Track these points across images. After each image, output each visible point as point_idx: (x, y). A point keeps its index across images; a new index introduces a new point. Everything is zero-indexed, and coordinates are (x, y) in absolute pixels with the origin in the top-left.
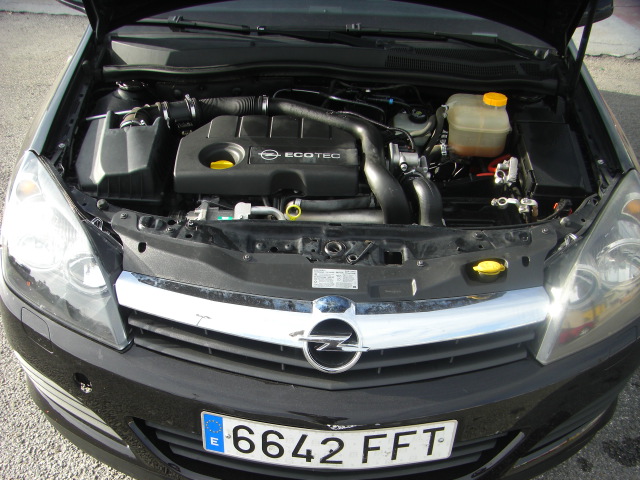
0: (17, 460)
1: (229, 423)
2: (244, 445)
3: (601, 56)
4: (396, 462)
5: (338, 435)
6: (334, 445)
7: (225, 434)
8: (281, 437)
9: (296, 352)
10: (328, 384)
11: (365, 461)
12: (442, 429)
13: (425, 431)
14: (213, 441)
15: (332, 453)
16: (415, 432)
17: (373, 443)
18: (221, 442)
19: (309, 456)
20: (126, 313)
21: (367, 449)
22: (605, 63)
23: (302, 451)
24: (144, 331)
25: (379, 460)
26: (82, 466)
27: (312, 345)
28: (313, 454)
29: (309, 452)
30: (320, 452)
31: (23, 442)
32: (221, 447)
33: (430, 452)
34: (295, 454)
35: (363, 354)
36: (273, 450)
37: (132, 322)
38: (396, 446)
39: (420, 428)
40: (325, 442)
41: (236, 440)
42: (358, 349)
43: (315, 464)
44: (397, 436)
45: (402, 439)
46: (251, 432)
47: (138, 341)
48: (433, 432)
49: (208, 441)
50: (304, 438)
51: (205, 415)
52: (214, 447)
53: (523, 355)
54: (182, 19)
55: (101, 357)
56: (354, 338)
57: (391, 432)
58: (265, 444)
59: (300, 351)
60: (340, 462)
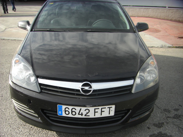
0: (10, 130)
1: (64, 107)
2: (67, 113)
3: (152, 47)
4: (102, 116)
5: (88, 108)
6: (87, 111)
7: (63, 110)
8: (75, 109)
9: (78, 91)
10: (86, 97)
11: (95, 115)
12: (112, 107)
13: (108, 108)
14: (60, 112)
15: (87, 113)
16: (105, 108)
17: (96, 110)
18: (62, 113)
19: (82, 115)
20: (40, 85)
21: (95, 112)
22: (153, 48)
23: (80, 113)
24: (44, 88)
25: (98, 115)
26: (26, 131)
27: (82, 89)
28: (83, 114)
29: (82, 113)
30: (84, 113)
31: (11, 127)
32: (62, 114)
33: (109, 114)
34: (79, 114)
35: (93, 90)
36: (74, 113)
37: (41, 87)
38: (102, 111)
39: (107, 107)
40: (85, 110)
41: (65, 111)
42: (92, 89)
43: (83, 117)
44: (102, 109)
45: (103, 110)
46: (69, 109)
47: (43, 91)
48: (110, 108)
49: (59, 112)
50: (81, 109)
51: (58, 106)
52: (60, 114)
53: (129, 92)
54: (50, 29)
55: (34, 94)
56: (91, 87)
57: (100, 108)
58: (72, 112)
59: (79, 90)
60: (89, 116)
